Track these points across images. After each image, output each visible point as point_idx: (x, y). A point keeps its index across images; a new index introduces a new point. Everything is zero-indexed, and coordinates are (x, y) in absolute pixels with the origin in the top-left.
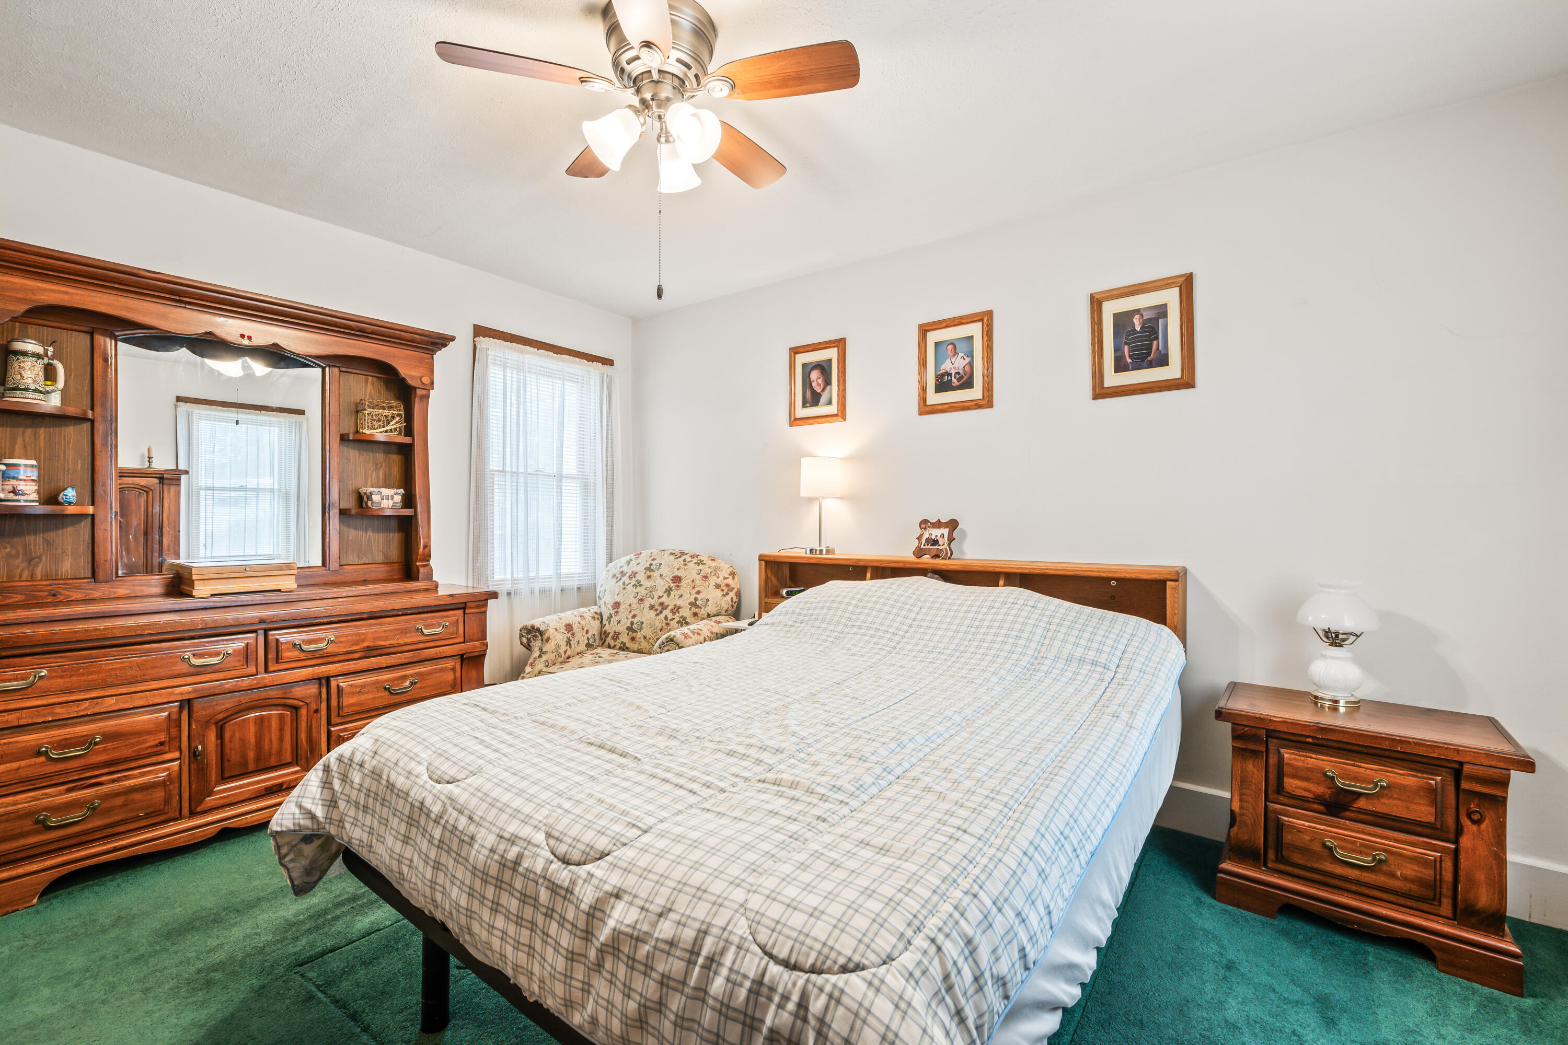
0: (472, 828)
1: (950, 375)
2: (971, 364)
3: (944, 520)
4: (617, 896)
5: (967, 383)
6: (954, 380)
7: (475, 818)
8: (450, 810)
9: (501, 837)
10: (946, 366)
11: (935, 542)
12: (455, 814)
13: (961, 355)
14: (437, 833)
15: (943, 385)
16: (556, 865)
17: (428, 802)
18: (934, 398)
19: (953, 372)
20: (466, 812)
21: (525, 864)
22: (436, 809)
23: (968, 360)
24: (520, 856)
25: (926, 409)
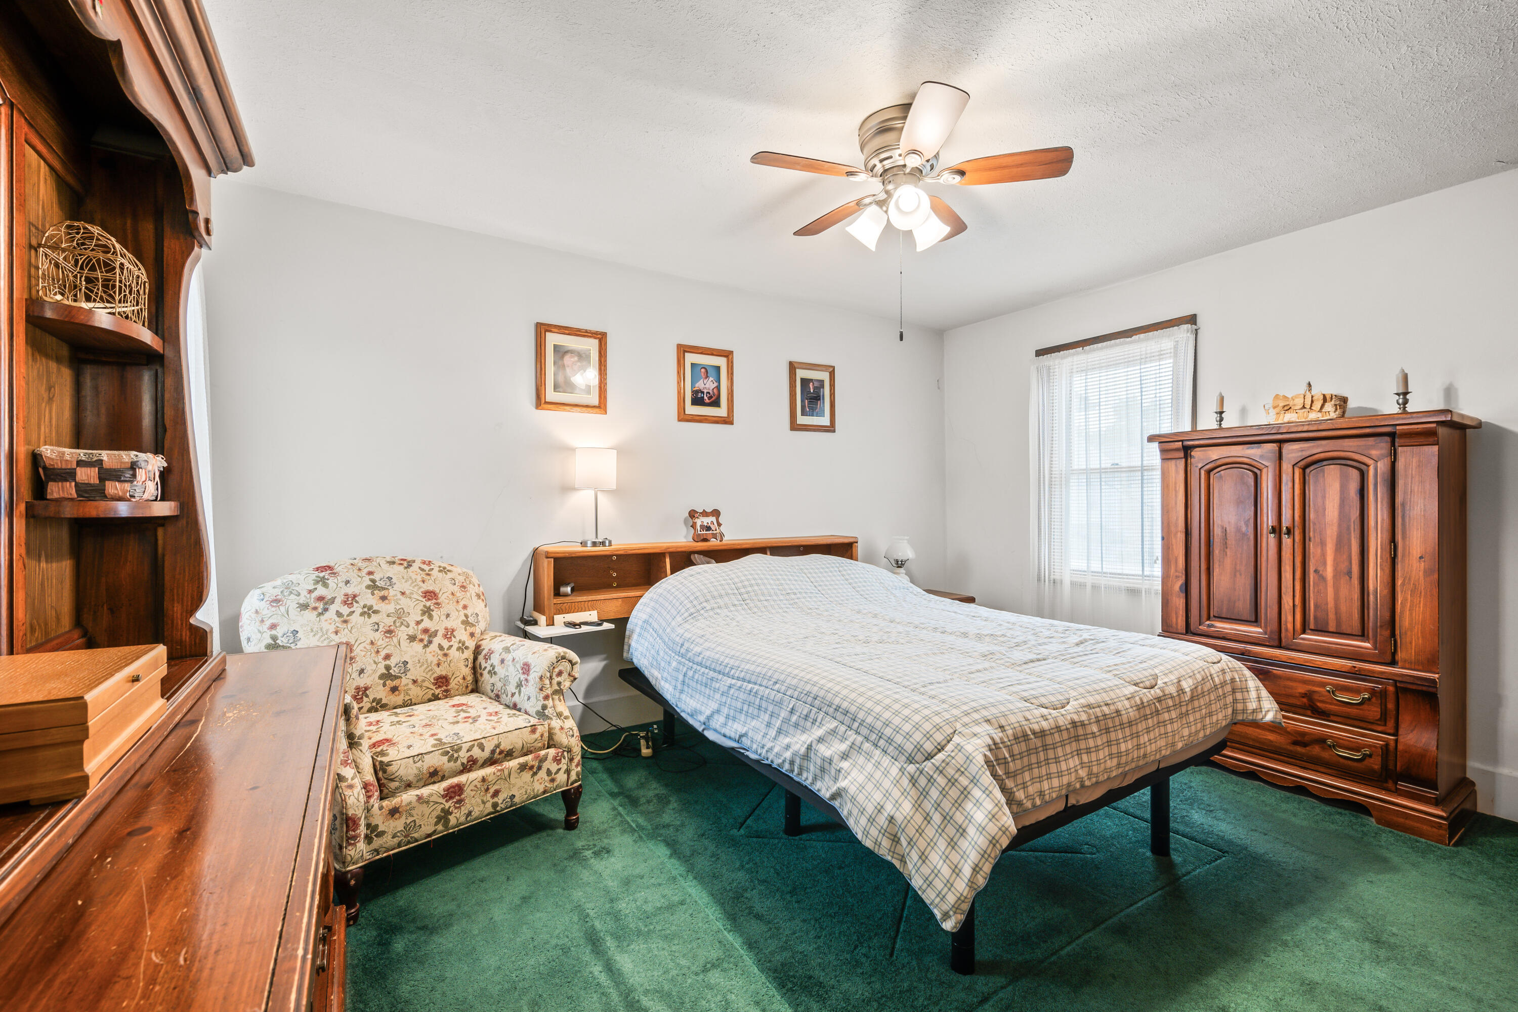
0: (1112, 707)
1: (703, 393)
2: (718, 388)
3: (709, 510)
4: (1180, 681)
5: (716, 403)
6: (705, 398)
7: (1109, 702)
8: (1091, 711)
9: (1128, 699)
10: (700, 385)
11: (709, 528)
12: (1098, 710)
13: (711, 379)
14: (1095, 728)
15: (697, 400)
16: (1152, 691)
17: (1076, 718)
18: (692, 410)
19: (705, 391)
20: (1102, 704)
21: (1145, 700)
22: (1084, 717)
23: (716, 384)
24: (1141, 699)
25: (683, 417)
